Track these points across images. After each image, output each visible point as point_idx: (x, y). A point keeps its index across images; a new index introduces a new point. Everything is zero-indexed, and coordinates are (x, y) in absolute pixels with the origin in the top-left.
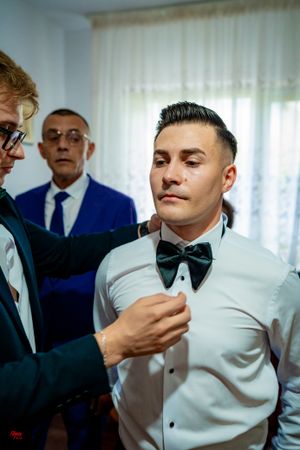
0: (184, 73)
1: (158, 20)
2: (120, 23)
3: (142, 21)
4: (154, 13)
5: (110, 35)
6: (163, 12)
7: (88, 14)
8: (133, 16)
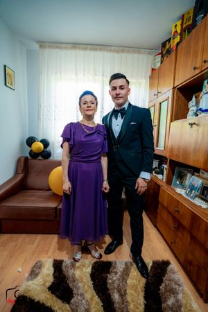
0: (76, 69)
1: (66, 48)
2: (51, 47)
3: (60, 48)
4: (65, 45)
5: (47, 52)
6: (68, 46)
7: (38, 42)
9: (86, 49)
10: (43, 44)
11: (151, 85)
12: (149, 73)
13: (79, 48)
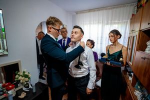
0: (90, 21)
1: (86, 12)
2: (80, 13)
3: (84, 13)
5: (79, 15)
7: (75, 12)
8: (82, 12)
9: (94, 11)
10: (77, 13)
11: (131, 23)
12: (130, 17)
13: (92, 11)
